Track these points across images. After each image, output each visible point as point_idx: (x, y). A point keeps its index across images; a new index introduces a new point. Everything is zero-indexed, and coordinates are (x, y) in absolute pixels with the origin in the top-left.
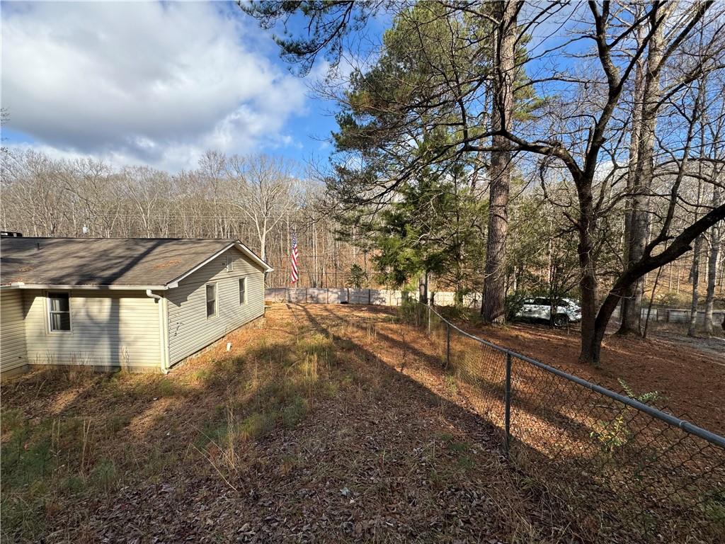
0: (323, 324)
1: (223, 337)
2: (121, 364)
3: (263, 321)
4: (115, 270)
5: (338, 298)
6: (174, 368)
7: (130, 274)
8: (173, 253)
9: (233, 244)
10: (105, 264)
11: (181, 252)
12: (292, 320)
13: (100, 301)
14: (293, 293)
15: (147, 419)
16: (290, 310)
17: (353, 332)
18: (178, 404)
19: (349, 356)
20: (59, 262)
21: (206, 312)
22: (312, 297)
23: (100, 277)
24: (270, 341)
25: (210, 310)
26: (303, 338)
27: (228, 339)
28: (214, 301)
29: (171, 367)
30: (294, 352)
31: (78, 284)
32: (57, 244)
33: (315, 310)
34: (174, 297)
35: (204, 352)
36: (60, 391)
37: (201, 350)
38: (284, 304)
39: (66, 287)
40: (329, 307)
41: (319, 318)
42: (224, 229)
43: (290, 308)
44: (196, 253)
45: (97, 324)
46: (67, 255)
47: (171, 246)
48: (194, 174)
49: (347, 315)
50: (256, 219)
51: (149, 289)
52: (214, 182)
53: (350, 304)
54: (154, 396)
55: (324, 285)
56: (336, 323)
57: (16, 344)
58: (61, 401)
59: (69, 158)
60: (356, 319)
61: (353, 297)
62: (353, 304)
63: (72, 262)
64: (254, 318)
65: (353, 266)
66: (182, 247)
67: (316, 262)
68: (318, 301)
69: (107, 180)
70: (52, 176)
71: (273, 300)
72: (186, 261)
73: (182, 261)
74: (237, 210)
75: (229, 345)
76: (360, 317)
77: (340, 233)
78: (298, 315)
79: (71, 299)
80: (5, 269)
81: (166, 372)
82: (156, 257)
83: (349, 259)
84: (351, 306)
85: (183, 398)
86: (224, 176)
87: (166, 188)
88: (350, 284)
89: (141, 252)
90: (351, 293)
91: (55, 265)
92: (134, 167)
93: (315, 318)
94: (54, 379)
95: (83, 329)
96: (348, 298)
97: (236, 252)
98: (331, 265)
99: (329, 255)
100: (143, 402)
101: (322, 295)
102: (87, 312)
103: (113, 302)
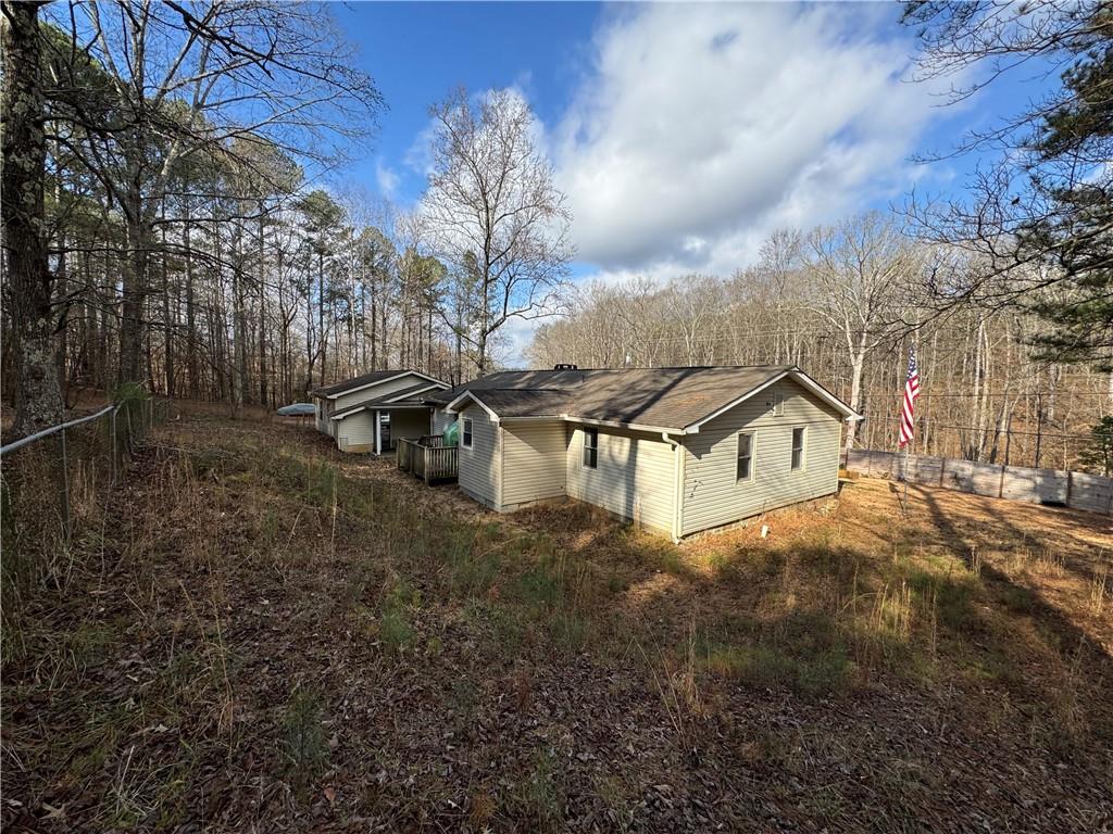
0: (968, 537)
1: (759, 515)
2: (634, 518)
3: (831, 504)
4: (637, 407)
5: (1035, 490)
6: (688, 540)
7: (650, 411)
8: (701, 387)
9: (786, 374)
10: (630, 398)
11: (711, 385)
12: (895, 515)
13: (622, 441)
14: (909, 464)
15: (645, 592)
16: (895, 495)
17: (1053, 576)
18: (681, 588)
19: (1013, 623)
20: (594, 395)
21: (736, 473)
22: (956, 478)
23: (623, 414)
24: (837, 541)
25: (743, 470)
26: (909, 553)
27: (767, 519)
28: (749, 459)
29: (684, 537)
30: (881, 574)
31: (604, 419)
32: (597, 376)
33: (956, 505)
34: (697, 444)
35: (729, 529)
36: (583, 529)
37: (724, 525)
38: (886, 482)
39: (595, 422)
40: (998, 505)
41: (964, 523)
43: (893, 489)
44: (730, 387)
45: (617, 465)
46: (602, 388)
47: (700, 377)
48: (753, 271)
49: (1049, 534)
50: (848, 327)
51: (665, 432)
52: (779, 277)
53: (1073, 509)
54: (659, 568)
55: (1000, 458)
56: (1007, 542)
57: (558, 472)
58: (581, 540)
59: (622, 281)
60: (1078, 548)
61: (1085, 496)
62: (1082, 511)
63: (604, 395)
64: (816, 496)
65: (1104, 420)
66: (713, 378)
67: (984, 406)
68: (972, 489)
69: (653, 299)
70: (609, 302)
71: (866, 472)
72: (714, 398)
73: (707, 398)
74: (814, 317)
75: (765, 529)
76: (1091, 546)
77: (1053, 343)
78: (911, 508)
79: (599, 435)
80: (558, 400)
81: (677, 542)
82: (680, 392)
83: (1092, 404)
84: (1071, 515)
85: (688, 583)
86: (796, 265)
87: (715, 298)
88: (1085, 462)
89: (666, 385)
90: (1079, 485)
91: (591, 398)
92: (681, 278)
93: (950, 521)
94: (581, 515)
95: (606, 469)
96: (1069, 494)
97: (791, 385)
98: (1027, 414)
99: (1021, 392)
100: (646, 570)
101: (984, 478)
102: (610, 451)
103: (632, 443)
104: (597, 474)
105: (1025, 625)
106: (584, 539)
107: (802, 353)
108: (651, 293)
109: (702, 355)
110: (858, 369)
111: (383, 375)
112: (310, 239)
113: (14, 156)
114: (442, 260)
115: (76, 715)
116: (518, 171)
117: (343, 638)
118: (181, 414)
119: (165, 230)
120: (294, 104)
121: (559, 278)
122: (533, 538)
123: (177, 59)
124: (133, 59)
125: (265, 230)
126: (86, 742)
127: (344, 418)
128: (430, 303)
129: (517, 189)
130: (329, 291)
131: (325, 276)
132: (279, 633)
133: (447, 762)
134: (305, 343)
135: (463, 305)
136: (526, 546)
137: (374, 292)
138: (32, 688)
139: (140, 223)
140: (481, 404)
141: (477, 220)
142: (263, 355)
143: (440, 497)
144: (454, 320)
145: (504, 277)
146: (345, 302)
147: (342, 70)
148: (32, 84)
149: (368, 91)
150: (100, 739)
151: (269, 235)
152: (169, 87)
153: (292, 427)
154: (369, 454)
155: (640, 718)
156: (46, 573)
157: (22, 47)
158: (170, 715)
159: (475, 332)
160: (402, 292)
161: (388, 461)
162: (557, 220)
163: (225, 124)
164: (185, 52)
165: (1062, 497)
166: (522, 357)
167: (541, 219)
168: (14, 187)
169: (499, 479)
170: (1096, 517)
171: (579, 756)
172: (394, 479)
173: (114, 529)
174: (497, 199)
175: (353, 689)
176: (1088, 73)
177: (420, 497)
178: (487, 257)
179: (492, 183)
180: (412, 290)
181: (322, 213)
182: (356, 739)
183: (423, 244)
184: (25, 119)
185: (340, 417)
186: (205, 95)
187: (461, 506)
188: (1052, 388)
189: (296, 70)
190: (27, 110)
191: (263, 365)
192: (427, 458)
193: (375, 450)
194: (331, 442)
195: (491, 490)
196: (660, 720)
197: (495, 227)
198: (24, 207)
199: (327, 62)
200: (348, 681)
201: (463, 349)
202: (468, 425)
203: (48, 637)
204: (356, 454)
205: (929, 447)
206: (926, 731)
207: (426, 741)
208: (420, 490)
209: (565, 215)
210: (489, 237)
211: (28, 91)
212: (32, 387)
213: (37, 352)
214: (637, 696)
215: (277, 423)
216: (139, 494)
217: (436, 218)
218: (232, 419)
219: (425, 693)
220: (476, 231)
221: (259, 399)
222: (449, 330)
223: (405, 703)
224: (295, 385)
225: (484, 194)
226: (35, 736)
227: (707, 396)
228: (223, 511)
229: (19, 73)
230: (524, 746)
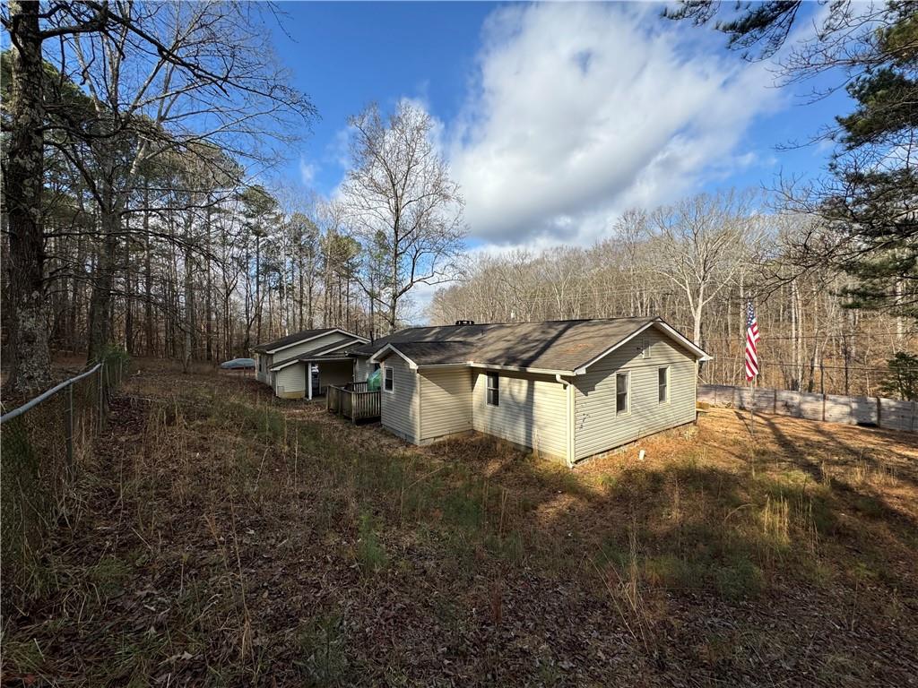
0: (809, 454)
1: (635, 441)
2: (534, 447)
3: (692, 430)
4: (532, 354)
5: (851, 414)
6: (579, 464)
7: (543, 357)
8: (583, 336)
9: (651, 323)
10: (525, 347)
11: (591, 334)
12: (745, 438)
13: (520, 383)
14: (748, 396)
15: (552, 510)
16: (742, 422)
17: (887, 485)
18: (582, 506)
19: (871, 527)
20: (494, 344)
21: (615, 406)
22: (787, 406)
23: (520, 360)
24: (703, 462)
25: (621, 405)
26: (764, 470)
27: (642, 444)
28: (625, 394)
29: (576, 462)
30: (746, 489)
31: (505, 365)
32: (493, 329)
33: (792, 428)
34: (584, 384)
35: (613, 454)
36: (491, 458)
37: (608, 451)
38: (732, 411)
39: (497, 367)
40: (826, 427)
41: (802, 443)
42: (642, 304)
44: (607, 336)
45: (517, 403)
46: (499, 339)
47: (581, 328)
48: (608, 242)
49: (873, 450)
50: (688, 286)
51: (558, 374)
52: (631, 247)
53: (884, 429)
54: (559, 489)
55: (817, 388)
56: (842, 458)
57: (467, 411)
58: (490, 468)
59: (504, 253)
60: (899, 460)
61: (893, 417)
62: (891, 430)
63: (503, 345)
64: (680, 424)
65: (897, 356)
66: (592, 329)
67: (800, 346)
68: (801, 414)
69: (530, 266)
70: (493, 270)
71: (712, 403)
72: (596, 345)
73: (591, 345)
74: (660, 278)
75: (642, 453)
76: (909, 459)
77: (858, 294)
78: (757, 432)
79: (500, 378)
80: (464, 350)
81: (571, 466)
82: (566, 340)
83: (885, 343)
84: (886, 434)
85: (586, 501)
86: (644, 237)
87: (579, 265)
88: (885, 390)
89: (553, 335)
90: (887, 409)
91: (491, 347)
92: (552, 249)
93: (791, 441)
94: (487, 446)
95: (508, 406)
96: (879, 416)
97: (656, 333)
98: (835, 352)
99: (829, 335)
100: (549, 491)
101: (810, 405)
102: (510, 391)
103: (529, 384)
104: (500, 410)
105: (882, 527)
106: (493, 467)
107: (651, 307)
108: (527, 261)
109: (570, 311)
110: (698, 318)
111: (310, 333)
112: (249, 224)
113: (17, 158)
114: (358, 239)
115: (105, 646)
116: (419, 167)
117: (326, 562)
118: (142, 370)
119: (128, 218)
120: (241, 117)
121: (457, 251)
122: (450, 467)
123: (146, 82)
124: (110, 83)
125: (212, 217)
126: (120, 672)
127: (281, 369)
128: (349, 273)
129: (419, 182)
130: (263, 265)
131: (261, 253)
132: (269, 560)
133: (447, 676)
134: (243, 308)
135: (376, 275)
136: (445, 474)
137: (301, 265)
138: (61, 622)
139: (112, 214)
140: (402, 355)
141: (387, 205)
142: (209, 318)
143: (367, 434)
144: (368, 286)
145: (412, 251)
146: (277, 274)
147: (283, 89)
148: (35, 101)
149: (305, 106)
150: (133, 669)
151: (215, 221)
152: (138, 104)
153: (235, 378)
154: (302, 399)
155: (599, 627)
156: (57, 513)
157: (28, 71)
158: (192, 642)
159: (386, 295)
160: (325, 265)
161: (318, 405)
162: (453, 204)
163: (182, 133)
164: (153, 76)
165: (874, 419)
166: (423, 316)
167: (440, 203)
168: (17, 183)
169: (418, 418)
170: (906, 435)
171: (560, 664)
172: (325, 420)
173: (106, 470)
174: (403, 189)
175: (347, 610)
176: (867, 85)
177: (349, 434)
178: (397, 235)
179: (400, 176)
180: (334, 263)
181: (259, 202)
182: (361, 658)
183: (342, 225)
184: (28, 129)
185: (278, 369)
186: (167, 110)
187: (385, 441)
188: (852, 331)
189: (246, 89)
190: (30, 121)
191: (208, 327)
192: (354, 402)
193: (307, 396)
194: (269, 390)
195: (411, 427)
196: (615, 627)
197: (402, 211)
198: (24, 199)
199: (272, 83)
200: (340, 602)
201: (376, 310)
202: (389, 372)
203: (68, 572)
204: (291, 400)
205: (758, 381)
206: (838, 628)
207: (425, 657)
208: (348, 427)
209: (459, 200)
210: (398, 220)
211: (31, 106)
212: (25, 349)
213: (31, 319)
214: (589, 606)
215: (222, 375)
216: (123, 439)
217: (355, 205)
218: (185, 373)
219: (409, 610)
220: (387, 214)
221: (207, 356)
222: (364, 294)
223: (395, 622)
224: (235, 343)
225: (394, 185)
226: (71, 669)
227: (590, 343)
228: (197, 452)
229: (25, 92)
230: (510, 657)
